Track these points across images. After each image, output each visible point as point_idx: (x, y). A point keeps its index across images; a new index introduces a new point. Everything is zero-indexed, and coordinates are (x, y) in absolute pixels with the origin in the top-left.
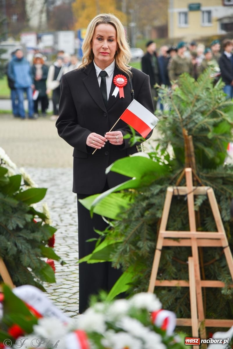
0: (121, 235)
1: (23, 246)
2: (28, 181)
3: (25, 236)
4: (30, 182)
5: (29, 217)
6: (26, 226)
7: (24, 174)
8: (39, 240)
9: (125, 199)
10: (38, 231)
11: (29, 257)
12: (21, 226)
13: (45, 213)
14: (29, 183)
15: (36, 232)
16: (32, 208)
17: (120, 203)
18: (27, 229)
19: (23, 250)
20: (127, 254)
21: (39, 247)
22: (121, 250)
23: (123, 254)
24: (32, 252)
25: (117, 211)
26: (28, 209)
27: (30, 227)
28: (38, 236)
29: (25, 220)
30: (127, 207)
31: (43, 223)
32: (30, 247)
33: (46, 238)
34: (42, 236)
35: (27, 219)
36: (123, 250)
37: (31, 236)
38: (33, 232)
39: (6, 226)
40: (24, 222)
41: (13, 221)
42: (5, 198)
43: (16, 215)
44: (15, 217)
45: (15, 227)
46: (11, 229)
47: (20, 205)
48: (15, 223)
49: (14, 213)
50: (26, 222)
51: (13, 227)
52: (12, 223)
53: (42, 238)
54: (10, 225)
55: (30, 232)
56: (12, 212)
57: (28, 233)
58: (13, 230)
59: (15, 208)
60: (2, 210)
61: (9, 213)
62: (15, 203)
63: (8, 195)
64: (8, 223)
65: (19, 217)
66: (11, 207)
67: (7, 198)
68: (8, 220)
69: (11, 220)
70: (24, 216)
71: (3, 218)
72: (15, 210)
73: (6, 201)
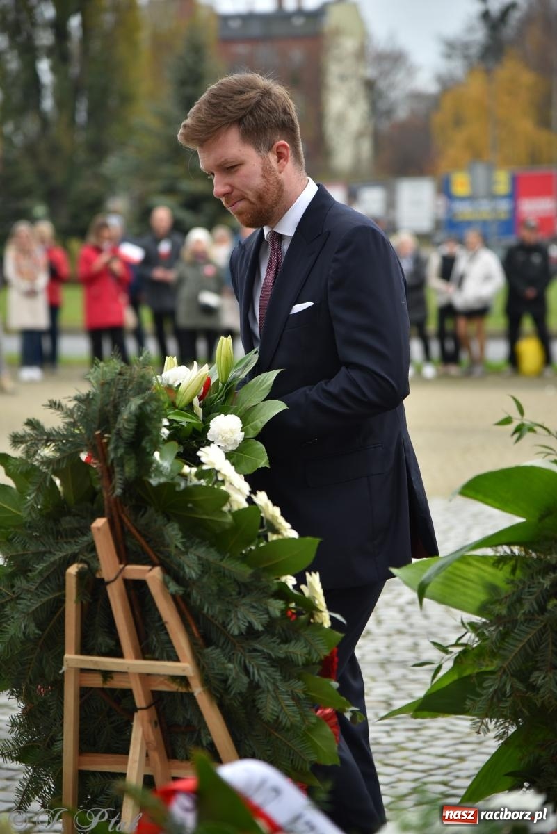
0: (493, 655)
1: (263, 674)
2: (274, 523)
3: (266, 650)
4: (280, 523)
5: (276, 606)
6: (270, 625)
7: (267, 505)
8: (301, 660)
9: (501, 569)
10: (297, 640)
11: (276, 699)
12: (258, 626)
13: (314, 598)
14: (277, 526)
15: (293, 643)
16: (284, 585)
17: (490, 579)
18: (273, 635)
19: (263, 684)
20: (506, 701)
21: (299, 678)
22: (491, 690)
23: (495, 700)
24: (283, 687)
25: (482, 596)
26: (274, 588)
27: (278, 629)
28: (297, 651)
29: (268, 613)
30: (505, 588)
32: (278, 676)
33: (315, 658)
34: (305, 650)
35: (271, 609)
36: (495, 691)
37: (281, 651)
38: (286, 641)
39: (225, 625)
40: (266, 616)
41: (239, 615)
42: (222, 560)
43: (247, 600)
44: (244, 604)
45: (244, 628)
46: (236, 632)
47: (256, 576)
48: (245, 618)
49: (242, 595)
50: (270, 617)
51: (239, 628)
52: (238, 619)
53: (307, 656)
54: (233, 622)
55: (279, 641)
56: (239, 593)
57: (274, 642)
58: (241, 634)
59: (245, 585)
60: (215, 588)
61: (231, 595)
62: (244, 571)
63: (228, 555)
64: (229, 619)
65: (255, 605)
66: (235, 581)
67: (225, 560)
68: (230, 611)
69: (236, 612)
70: (266, 604)
71: (218, 607)
72: (244, 589)
73: (224, 568)
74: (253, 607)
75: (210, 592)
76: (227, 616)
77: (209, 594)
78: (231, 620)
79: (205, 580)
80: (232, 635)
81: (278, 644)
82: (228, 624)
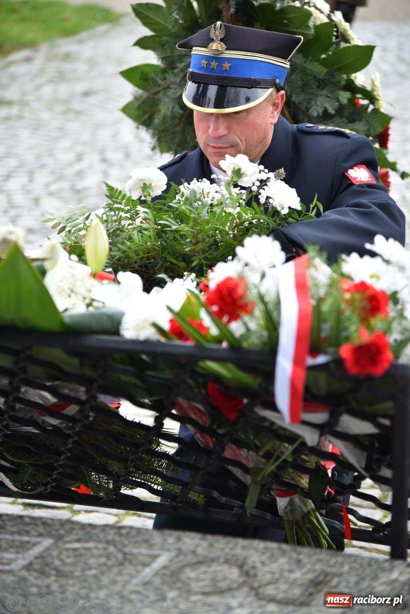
2: (346, 34)
5: (345, 96)
6: (340, 110)
7: (340, 21)
10: (360, 120)
12: (331, 111)
13: (375, 90)
14: (348, 37)
15: (357, 123)
16: (351, 81)
18: (342, 117)
26: (343, 83)
27: (346, 113)
28: (360, 128)
29: (339, 101)
31: (371, 107)
33: (375, 133)
34: (365, 128)
35: (341, 98)
38: (352, 121)
39: (307, 109)
40: (337, 104)
41: (318, 103)
42: (305, 62)
43: (324, 92)
44: (322, 95)
45: (321, 111)
46: (315, 115)
47: (331, 74)
48: (322, 105)
49: (321, 88)
50: (340, 104)
51: (318, 112)
52: (317, 105)
53: (367, 132)
54: (313, 108)
55: (346, 121)
56: (318, 87)
57: (343, 122)
58: (318, 116)
59: (323, 81)
60: (300, 83)
61: (313, 89)
62: (321, 71)
63: (310, 58)
64: (311, 105)
65: (329, 95)
66: (315, 77)
67: (308, 62)
68: (311, 99)
69: (316, 100)
70: (337, 94)
71: (302, 97)
72: (322, 83)
73: (307, 68)
74: (328, 97)
75: (296, 85)
76: (309, 103)
77: (296, 87)
78: (312, 106)
79: (293, 77)
80: (313, 117)
81: (346, 123)
82: (310, 109)
